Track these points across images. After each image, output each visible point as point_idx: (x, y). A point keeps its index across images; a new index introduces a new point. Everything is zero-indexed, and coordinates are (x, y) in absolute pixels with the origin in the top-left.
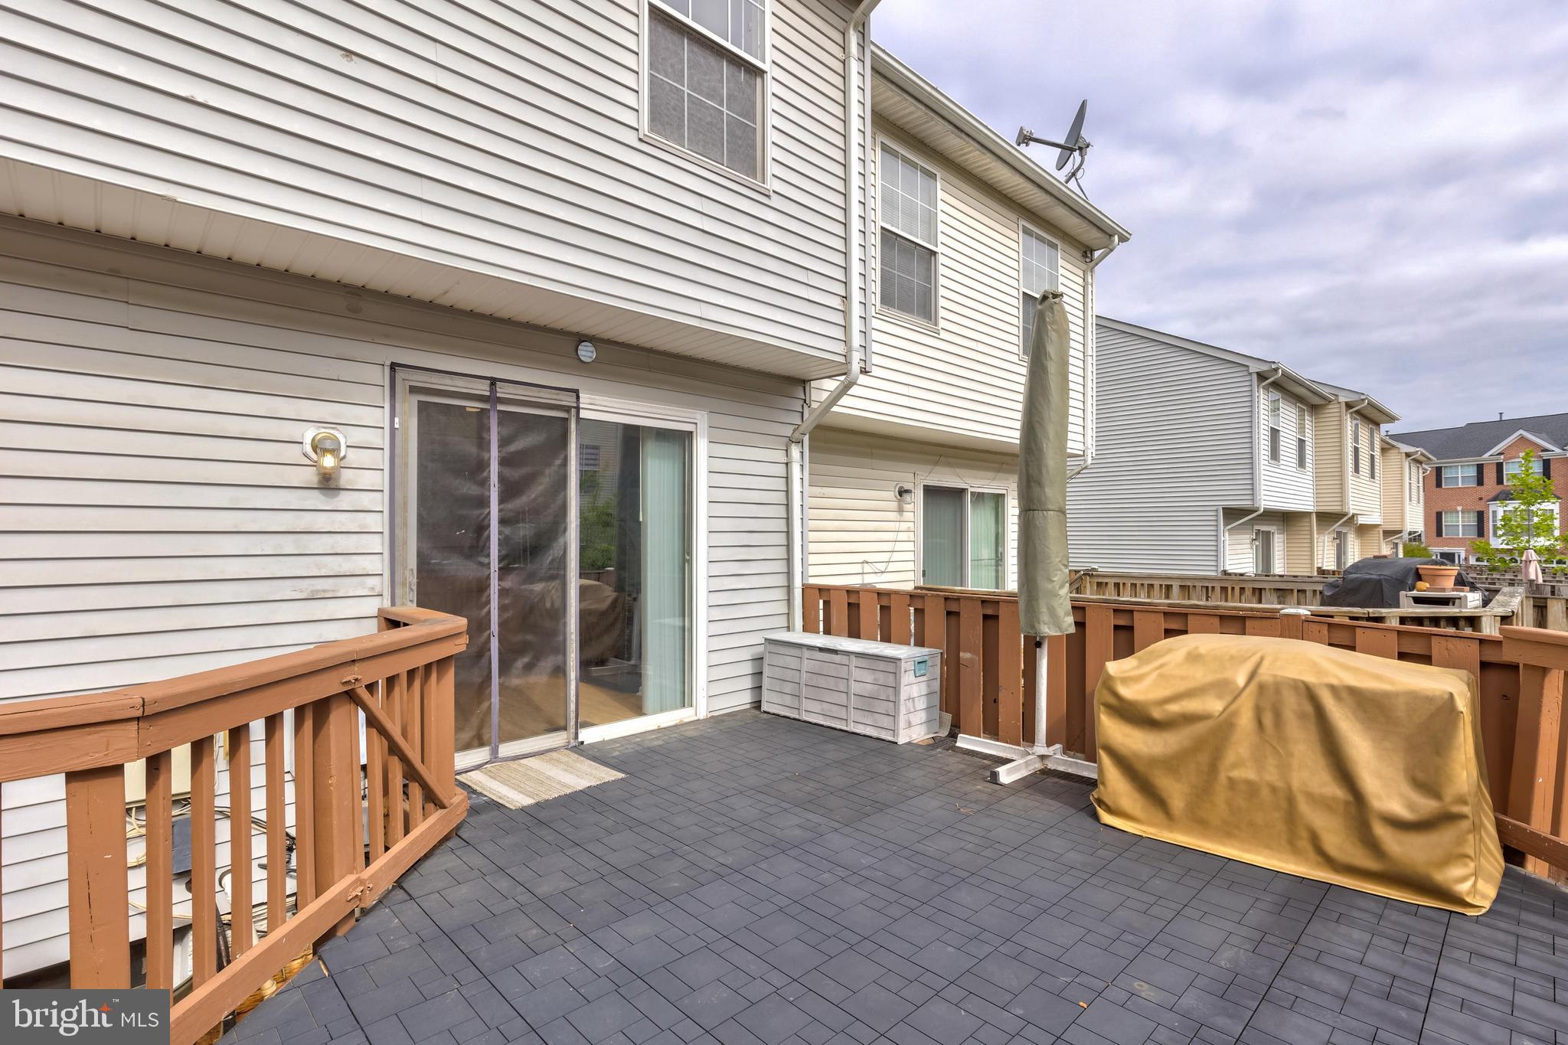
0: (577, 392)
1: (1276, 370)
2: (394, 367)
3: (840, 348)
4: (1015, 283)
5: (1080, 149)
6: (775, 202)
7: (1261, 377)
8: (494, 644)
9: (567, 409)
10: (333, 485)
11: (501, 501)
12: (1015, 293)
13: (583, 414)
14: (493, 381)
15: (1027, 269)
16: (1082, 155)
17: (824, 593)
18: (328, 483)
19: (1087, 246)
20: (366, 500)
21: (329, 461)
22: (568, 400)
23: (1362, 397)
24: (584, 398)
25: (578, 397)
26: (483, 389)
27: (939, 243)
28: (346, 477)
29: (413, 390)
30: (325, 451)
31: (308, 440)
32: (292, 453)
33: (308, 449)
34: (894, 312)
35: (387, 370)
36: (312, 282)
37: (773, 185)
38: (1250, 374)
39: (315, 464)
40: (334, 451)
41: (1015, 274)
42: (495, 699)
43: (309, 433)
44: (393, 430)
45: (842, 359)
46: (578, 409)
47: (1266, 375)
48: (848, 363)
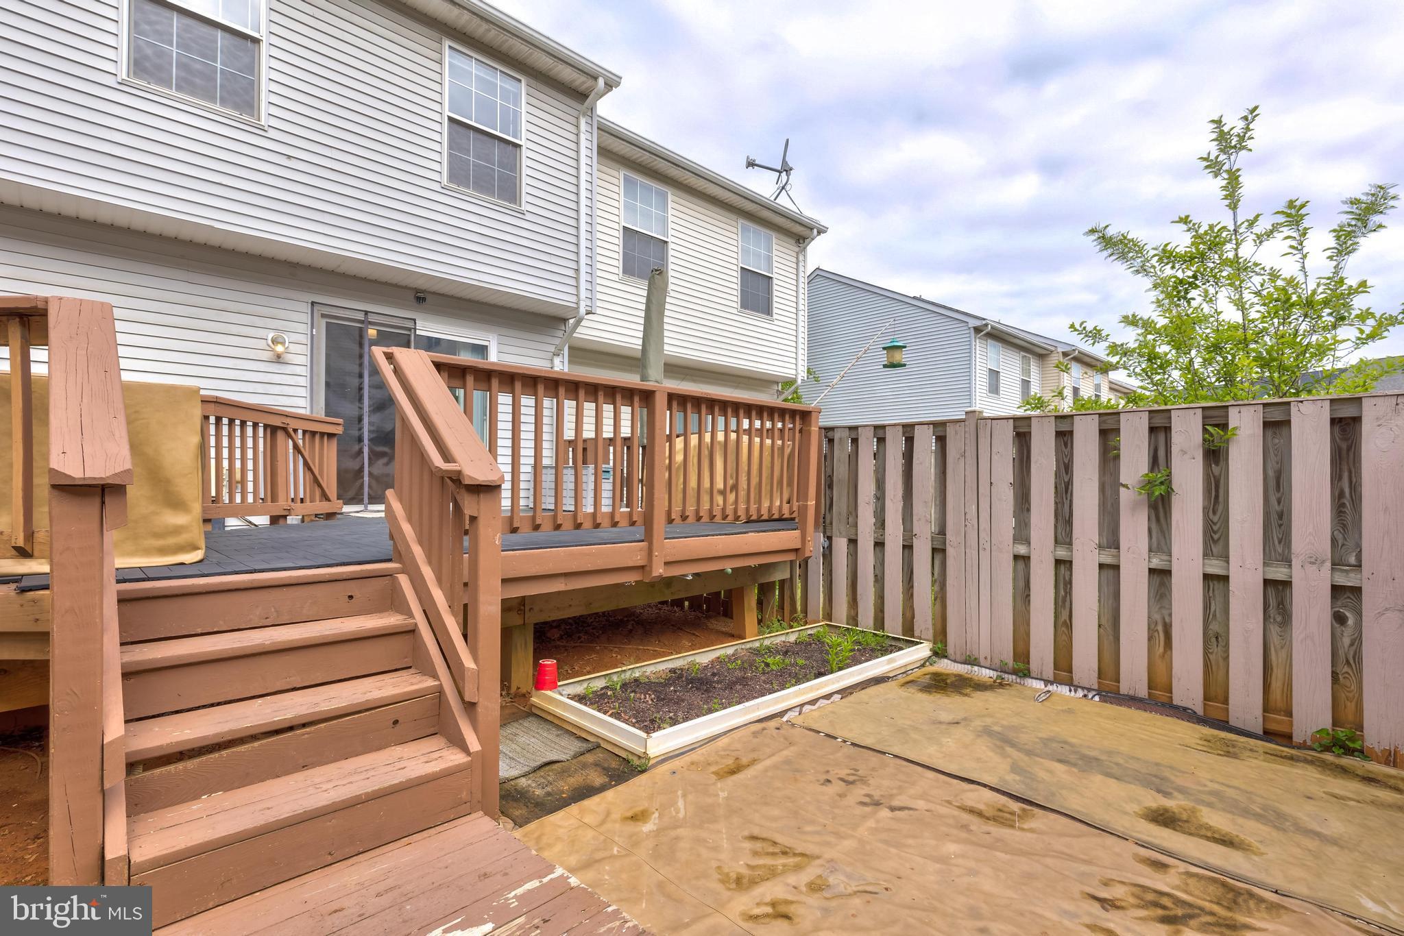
0: (415, 320)
1: (986, 325)
2: (313, 303)
3: (574, 299)
4: (735, 261)
5: (787, 171)
6: (529, 216)
7: (977, 330)
8: (366, 450)
9: (410, 329)
10: (281, 360)
11: (370, 376)
12: (735, 268)
13: (418, 332)
14: (366, 313)
15: (745, 251)
16: (788, 175)
17: (571, 444)
18: (278, 359)
19: (800, 236)
20: (299, 370)
21: (280, 348)
22: (410, 324)
23: (1074, 348)
24: (419, 324)
25: (415, 323)
26: (361, 316)
27: (669, 235)
28: (289, 358)
29: (323, 316)
30: (278, 343)
31: (270, 338)
32: (262, 344)
33: (270, 342)
34: (632, 279)
35: (310, 305)
36: (273, 261)
37: (525, 207)
38: (969, 328)
39: (273, 350)
40: (283, 343)
41: (735, 255)
42: (366, 479)
43: (271, 335)
44: (312, 336)
45: (575, 306)
46: (415, 329)
47: (981, 328)
48: (578, 308)
